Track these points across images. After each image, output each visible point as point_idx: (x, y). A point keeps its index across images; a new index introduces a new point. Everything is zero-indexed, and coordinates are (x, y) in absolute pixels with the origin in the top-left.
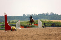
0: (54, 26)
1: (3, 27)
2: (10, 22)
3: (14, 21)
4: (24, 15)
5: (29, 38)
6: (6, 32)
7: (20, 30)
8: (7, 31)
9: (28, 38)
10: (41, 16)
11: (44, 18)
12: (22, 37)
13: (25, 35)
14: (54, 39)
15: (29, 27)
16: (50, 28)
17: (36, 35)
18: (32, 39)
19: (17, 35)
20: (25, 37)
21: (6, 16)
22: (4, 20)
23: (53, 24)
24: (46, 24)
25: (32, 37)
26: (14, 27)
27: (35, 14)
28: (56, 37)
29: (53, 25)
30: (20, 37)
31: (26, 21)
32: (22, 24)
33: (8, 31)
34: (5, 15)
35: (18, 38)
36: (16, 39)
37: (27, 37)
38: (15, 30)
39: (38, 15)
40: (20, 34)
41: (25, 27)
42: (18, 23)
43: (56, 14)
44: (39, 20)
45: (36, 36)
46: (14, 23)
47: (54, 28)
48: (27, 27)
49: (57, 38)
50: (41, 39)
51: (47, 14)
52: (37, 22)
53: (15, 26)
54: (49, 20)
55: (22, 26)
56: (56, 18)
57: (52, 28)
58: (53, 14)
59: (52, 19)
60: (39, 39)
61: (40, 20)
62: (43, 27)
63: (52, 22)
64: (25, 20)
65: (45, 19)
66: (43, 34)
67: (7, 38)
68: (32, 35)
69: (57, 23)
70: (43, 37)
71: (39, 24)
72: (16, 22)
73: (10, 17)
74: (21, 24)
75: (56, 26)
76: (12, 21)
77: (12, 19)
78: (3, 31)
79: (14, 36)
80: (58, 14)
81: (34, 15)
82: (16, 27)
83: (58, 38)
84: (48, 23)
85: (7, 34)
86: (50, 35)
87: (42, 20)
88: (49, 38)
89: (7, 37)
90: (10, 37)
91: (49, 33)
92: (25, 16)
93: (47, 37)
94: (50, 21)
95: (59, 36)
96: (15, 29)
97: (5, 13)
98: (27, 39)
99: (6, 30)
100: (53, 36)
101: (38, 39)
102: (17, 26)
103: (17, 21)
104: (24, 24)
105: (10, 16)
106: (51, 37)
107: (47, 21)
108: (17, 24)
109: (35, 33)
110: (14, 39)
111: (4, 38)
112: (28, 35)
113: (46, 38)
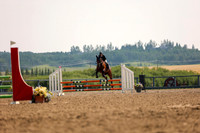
0: (173, 86)
1: (5, 90)
2: (27, 73)
3: (42, 67)
4: (75, 50)
5: (93, 126)
6: (15, 107)
7: (60, 99)
8: (18, 102)
9: (88, 124)
10: (131, 52)
11: (140, 60)
12: (68, 122)
13: (78, 117)
14: (172, 129)
15: (90, 87)
16: (160, 91)
17: (114, 114)
18: (101, 128)
19: (51, 115)
20: (79, 121)
21: (14, 51)
22: (9, 66)
23: (170, 79)
24: (146, 80)
25: (101, 122)
26: (43, 89)
27: (110, 46)
28: (178, 121)
29: (171, 82)
30: (63, 124)
31: (81, 69)
32: (69, 80)
33: (23, 102)
34: (12, 49)
35: (56, 127)
36: (48, 128)
37: (85, 124)
38: (46, 100)
39: (120, 48)
40: (62, 114)
41: (80, 88)
42: (56, 76)
43: (178, 46)
44: (123, 66)
45: (116, 118)
46: (42, 74)
47: (173, 91)
48: (84, 87)
49: (183, 127)
50: (131, 129)
51: (150, 46)
52: (117, 71)
53: (45, 84)
54: (156, 66)
55: (68, 87)
56: (181, 59)
57: (167, 91)
58: (170, 45)
59: (166, 64)
60: (126, 129)
61: (127, 65)
62: (138, 89)
63: (165, 71)
64: (77, 66)
65: (143, 63)
66: (137, 113)
67: (21, 125)
68: (101, 114)
69: (183, 74)
70: (136, 121)
71: (123, 80)
72: (48, 73)
73: (29, 55)
74: (65, 78)
75: (179, 86)
76: (34, 68)
77: (37, 63)
78: (5, 102)
79: (41, 119)
80: (185, 46)
81: (106, 48)
82: (48, 89)
83: (185, 124)
84: (154, 76)
85: (18, 111)
86: (159, 115)
87: (135, 64)
88: (157, 127)
89: (18, 123)
90: (29, 121)
91: (156, 109)
92: (79, 51)
93: (149, 123)
94: (159, 69)
95: (191, 120)
96: (47, 95)
97: (12, 43)
98: (85, 129)
99: (15, 100)
100: (170, 120)
101: (119, 128)
102: (51, 84)
103: (51, 70)
104: (76, 79)
105: (29, 53)
106: (162, 121)
107: (150, 68)
108: (51, 78)
109: (111, 109)
110: (43, 129)
111: (9, 126)
112: (89, 115)
113: (147, 127)
